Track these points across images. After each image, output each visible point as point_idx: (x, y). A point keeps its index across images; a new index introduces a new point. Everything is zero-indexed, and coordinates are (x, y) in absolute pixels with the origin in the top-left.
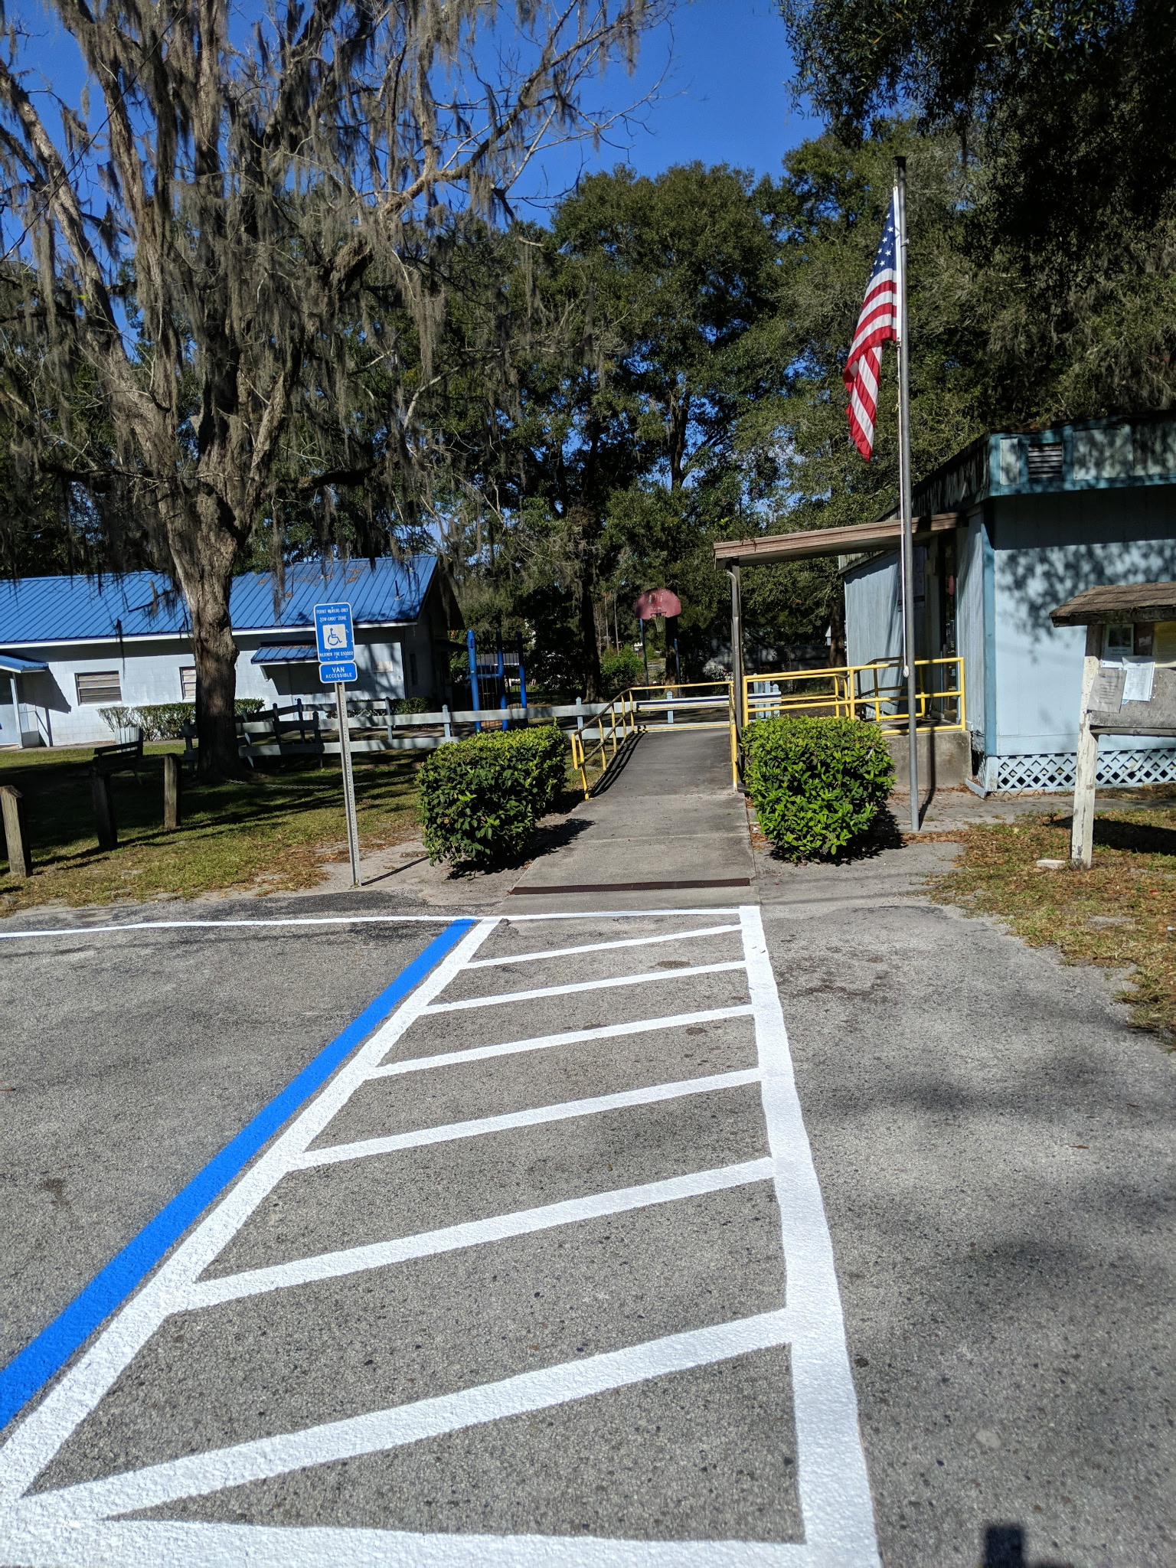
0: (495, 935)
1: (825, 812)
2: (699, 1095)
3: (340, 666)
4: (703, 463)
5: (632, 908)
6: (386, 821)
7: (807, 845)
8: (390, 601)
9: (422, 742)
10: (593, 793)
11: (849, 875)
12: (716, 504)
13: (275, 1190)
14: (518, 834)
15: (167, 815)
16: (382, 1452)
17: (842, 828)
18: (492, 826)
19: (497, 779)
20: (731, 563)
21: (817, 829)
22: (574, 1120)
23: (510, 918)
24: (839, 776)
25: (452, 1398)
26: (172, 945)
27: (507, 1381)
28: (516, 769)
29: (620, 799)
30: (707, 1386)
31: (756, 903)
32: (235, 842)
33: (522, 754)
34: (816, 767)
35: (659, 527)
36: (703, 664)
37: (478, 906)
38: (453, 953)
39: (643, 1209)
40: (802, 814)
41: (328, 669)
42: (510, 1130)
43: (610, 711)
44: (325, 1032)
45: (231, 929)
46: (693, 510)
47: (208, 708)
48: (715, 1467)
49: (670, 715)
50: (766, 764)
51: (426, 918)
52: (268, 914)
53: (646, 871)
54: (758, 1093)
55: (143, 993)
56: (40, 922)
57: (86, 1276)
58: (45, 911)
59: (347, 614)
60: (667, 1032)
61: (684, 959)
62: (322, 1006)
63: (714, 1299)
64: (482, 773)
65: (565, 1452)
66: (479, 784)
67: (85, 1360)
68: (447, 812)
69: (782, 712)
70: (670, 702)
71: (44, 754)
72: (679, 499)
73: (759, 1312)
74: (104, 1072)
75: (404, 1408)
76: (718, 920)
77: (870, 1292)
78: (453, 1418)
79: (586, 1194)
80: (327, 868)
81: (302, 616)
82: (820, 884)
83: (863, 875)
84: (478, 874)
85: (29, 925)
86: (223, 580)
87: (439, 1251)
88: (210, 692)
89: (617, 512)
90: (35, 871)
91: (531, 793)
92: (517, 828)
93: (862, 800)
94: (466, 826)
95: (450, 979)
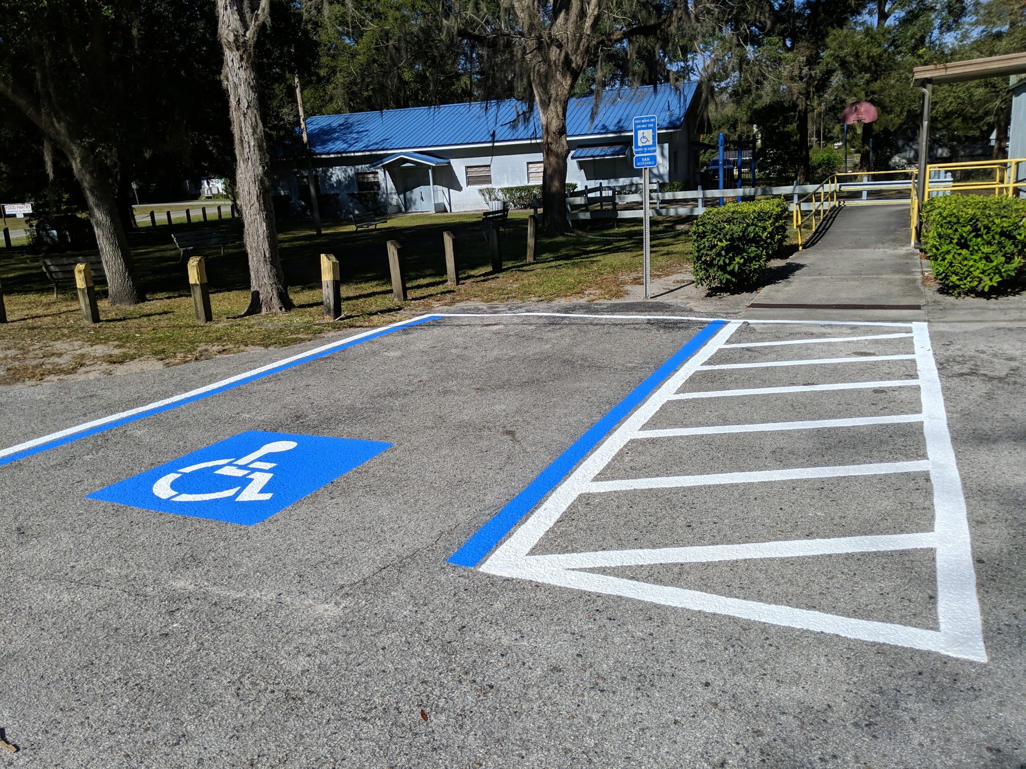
0: (739, 331)
1: (984, 261)
2: (881, 425)
3: (647, 157)
4: (905, 6)
5: (834, 320)
6: (662, 261)
7: (967, 284)
8: (663, 115)
9: (683, 211)
10: (805, 246)
11: (996, 307)
12: (912, 37)
13: (625, 446)
14: (755, 269)
15: (528, 254)
16: (701, 563)
17: (995, 274)
18: (738, 263)
19: (744, 233)
20: (924, 82)
21: (976, 273)
22: (799, 431)
23: (749, 321)
24: (997, 237)
25: (737, 546)
26: (545, 325)
27: (767, 544)
28: (757, 226)
29: (824, 250)
30: (884, 560)
31: (925, 321)
32: (569, 271)
33: (761, 216)
34: (979, 230)
35: (865, 55)
36: (890, 158)
37: (728, 313)
38: (713, 339)
39: (845, 477)
40: (965, 262)
41: (639, 159)
42: (759, 432)
43: (820, 190)
44: (640, 374)
45: (577, 318)
46: (893, 43)
47: (550, 188)
48: (888, 594)
49: (865, 194)
50: (942, 226)
51: (694, 318)
52: (596, 311)
53: (844, 297)
54: (922, 428)
55: (533, 349)
56: (469, 309)
57: (535, 473)
58: (471, 304)
59: (654, 123)
60: (859, 391)
61: (872, 351)
62: (636, 361)
63: (890, 522)
64: (735, 228)
65: (801, 576)
66: (732, 235)
67: (543, 507)
68: (709, 253)
69: (953, 192)
70: (865, 185)
71: (448, 217)
72: (883, 34)
73: (917, 532)
74: (523, 385)
75: (710, 547)
76: (897, 330)
77: (989, 531)
78: (738, 554)
79: (808, 467)
80: (628, 288)
81: (604, 127)
82: (974, 311)
83: (1007, 306)
84: (725, 295)
85: (464, 311)
86: (562, 103)
87: (722, 483)
88: (552, 178)
89: (834, 45)
90: (461, 282)
91: (766, 243)
92: (755, 265)
93: (1013, 254)
94: (721, 263)
95: (713, 353)
